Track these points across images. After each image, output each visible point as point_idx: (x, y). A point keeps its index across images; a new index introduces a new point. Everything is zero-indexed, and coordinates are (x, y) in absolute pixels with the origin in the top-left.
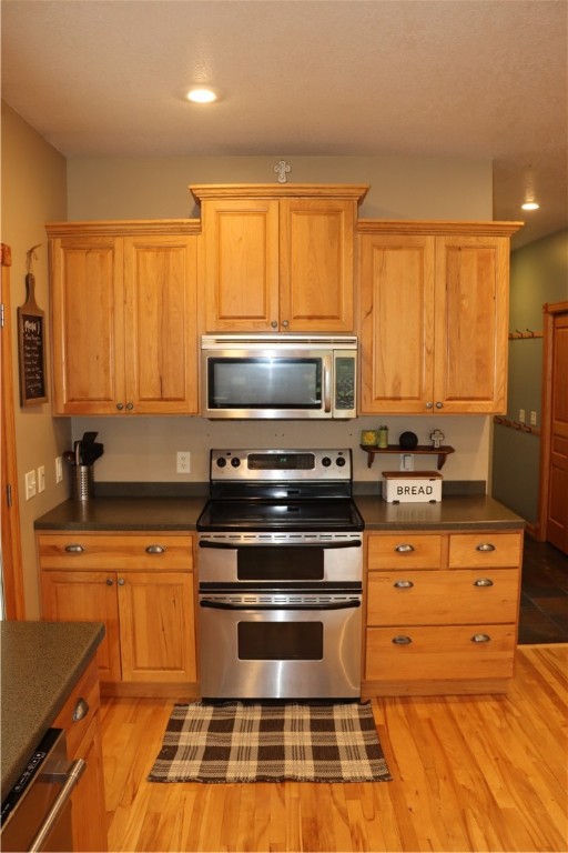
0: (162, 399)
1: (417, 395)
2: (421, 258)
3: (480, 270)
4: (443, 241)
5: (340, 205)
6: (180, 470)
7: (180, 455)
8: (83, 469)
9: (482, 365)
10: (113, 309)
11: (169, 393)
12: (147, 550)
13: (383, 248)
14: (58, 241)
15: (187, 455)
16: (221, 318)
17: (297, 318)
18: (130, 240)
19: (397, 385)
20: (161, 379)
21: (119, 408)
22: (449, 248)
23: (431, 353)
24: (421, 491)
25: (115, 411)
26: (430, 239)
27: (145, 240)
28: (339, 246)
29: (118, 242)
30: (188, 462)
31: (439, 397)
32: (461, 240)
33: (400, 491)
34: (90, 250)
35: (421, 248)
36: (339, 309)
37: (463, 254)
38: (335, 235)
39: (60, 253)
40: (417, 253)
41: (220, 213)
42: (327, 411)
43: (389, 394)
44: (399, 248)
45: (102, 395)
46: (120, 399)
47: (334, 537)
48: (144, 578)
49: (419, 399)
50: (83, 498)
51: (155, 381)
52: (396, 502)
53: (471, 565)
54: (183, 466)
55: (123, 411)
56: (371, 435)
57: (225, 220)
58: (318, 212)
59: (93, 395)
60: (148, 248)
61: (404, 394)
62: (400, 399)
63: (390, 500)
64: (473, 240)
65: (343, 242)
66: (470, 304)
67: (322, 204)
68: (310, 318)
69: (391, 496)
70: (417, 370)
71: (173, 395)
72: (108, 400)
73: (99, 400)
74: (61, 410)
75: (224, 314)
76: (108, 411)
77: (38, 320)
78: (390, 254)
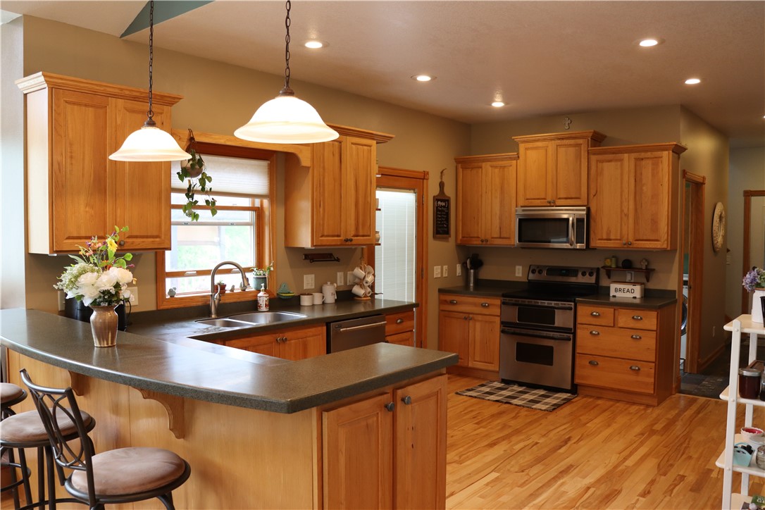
0: (500, 238)
1: (619, 238)
2: (622, 166)
3: (653, 169)
4: (634, 155)
5: (580, 141)
6: (517, 275)
7: (517, 267)
8: (472, 271)
9: (655, 222)
10: (481, 195)
11: (504, 235)
12: (482, 305)
13: (602, 161)
14: (460, 165)
15: (521, 267)
16: (527, 199)
17: (560, 199)
18: (489, 163)
19: (609, 233)
20: (500, 228)
21: (482, 241)
22: (637, 159)
23: (627, 216)
24: (628, 291)
25: (481, 243)
26: (626, 155)
27: (494, 163)
28: (581, 161)
29: (484, 164)
30: (521, 271)
31: (631, 239)
32: (643, 155)
33: (616, 290)
34: (472, 168)
35: (621, 160)
36: (580, 194)
37: (644, 162)
38: (578, 157)
39: (460, 170)
40: (619, 163)
41: (527, 149)
42: (571, 245)
43: (605, 237)
44: (610, 161)
45: (476, 235)
46: (483, 238)
47: (560, 304)
48: (480, 318)
49: (620, 240)
50: (472, 285)
51: (498, 228)
52: (614, 296)
53: (630, 326)
54: (518, 273)
55: (484, 243)
56: (609, 260)
57: (529, 152)
58: (570, 145)
59: (472, 235)
60: (496, 167)
61: (612, 237)
62: (610, 240)
63: (611, 295)
64: (649, 154)
65: (582, 160)
66: (647, 189)
67: (572, 142)
68: (566, 198)
69: (612, 293)
70: (619, 225)
71: (505, 236)
72: (478, 237)
73: (474, 237)
74: (459, 242)
75: (528, 197)
76: (477, 243)
77: (447, 201)
78: (606, 165)
